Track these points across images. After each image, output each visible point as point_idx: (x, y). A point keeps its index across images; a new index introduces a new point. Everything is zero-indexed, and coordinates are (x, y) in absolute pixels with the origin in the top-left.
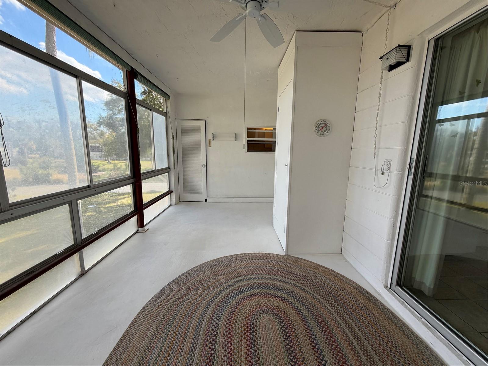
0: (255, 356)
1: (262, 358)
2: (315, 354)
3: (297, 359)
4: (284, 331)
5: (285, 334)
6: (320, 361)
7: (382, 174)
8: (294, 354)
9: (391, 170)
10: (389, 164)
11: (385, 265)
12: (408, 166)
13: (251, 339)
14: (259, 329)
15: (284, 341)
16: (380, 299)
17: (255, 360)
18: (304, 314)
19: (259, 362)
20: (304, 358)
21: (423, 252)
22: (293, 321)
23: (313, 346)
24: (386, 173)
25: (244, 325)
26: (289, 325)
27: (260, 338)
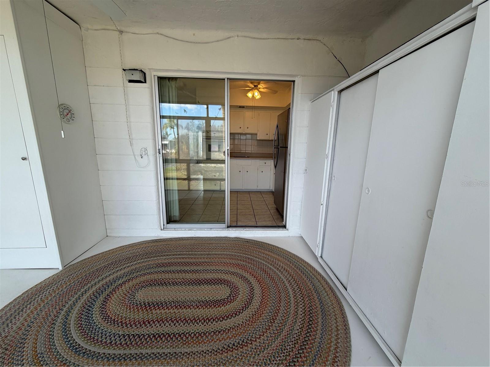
0: (169, 304)
1: (173, 299)
2: (182, 273)
3: (181, 281)
4: (159, 285)
5: (162, 285)
6: (186, 272)
7: (142, 158)
8: (178, 282)
9: (148, 154)
10: (146, 149)
11: (158, 217)
12: (158, 151)
13: (154, 306)
14: (148, 300)
15: (167, 286)
16: (162, 238)
17: (172, 304)
18: (152, 271)
19: (175, 302)
20: (182, 278)
21: (172, 199)
22: (154, 278)
23: (177, 273)
24: (145, 157)
25: (138, 310)
26: (155, 281)
27: (157, 300)
